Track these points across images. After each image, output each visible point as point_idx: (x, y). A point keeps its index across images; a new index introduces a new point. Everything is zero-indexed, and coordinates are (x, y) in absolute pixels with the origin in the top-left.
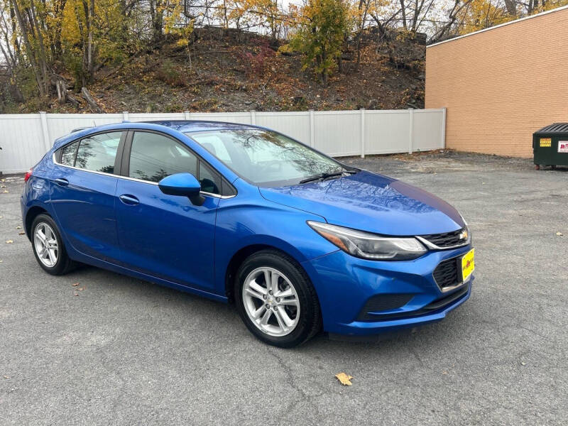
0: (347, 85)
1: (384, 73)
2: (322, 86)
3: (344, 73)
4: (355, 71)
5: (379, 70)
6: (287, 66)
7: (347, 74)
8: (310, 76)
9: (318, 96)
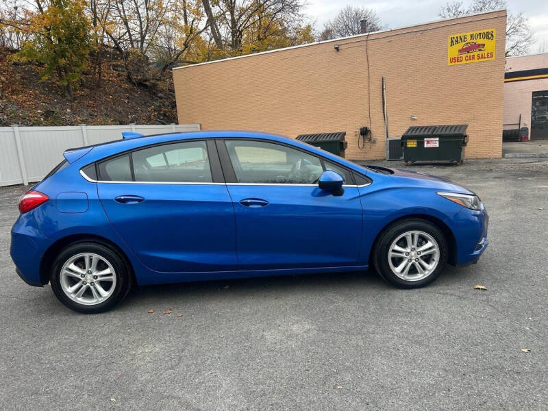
0: (95, 101)
1: (126, 90)
2: (68, 100)
3: (87, 88)
4: (98, 86)
5: (120, 86)
6: (18, 77)
7: (91, 89)
8: (50, 89)
9: (68, 110)
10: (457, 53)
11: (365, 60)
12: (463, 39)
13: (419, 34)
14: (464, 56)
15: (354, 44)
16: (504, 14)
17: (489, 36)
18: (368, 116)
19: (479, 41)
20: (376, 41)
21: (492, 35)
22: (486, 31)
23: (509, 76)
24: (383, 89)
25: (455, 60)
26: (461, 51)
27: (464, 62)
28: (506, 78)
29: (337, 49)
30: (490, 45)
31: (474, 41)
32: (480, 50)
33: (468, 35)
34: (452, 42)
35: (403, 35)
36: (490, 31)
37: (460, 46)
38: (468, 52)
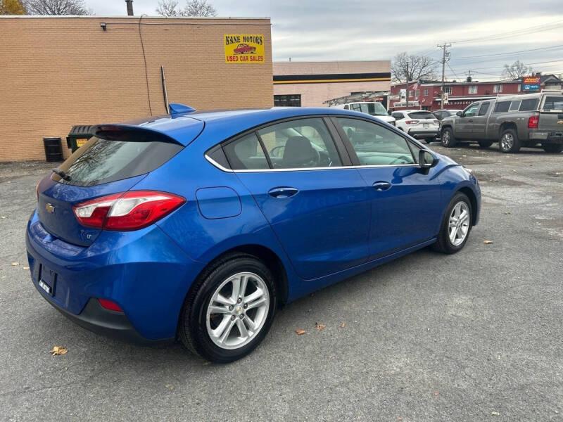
10: (233, 52)
11: (140, 45)
12: (237, 40)
13: (195, 27)
14: (239, 56)
15: (123, 25)
16: (268, 23)
17: (258, 40)
18: (148, 108)
19: (251, 44)
20: (149, 27)
21: (261, 40)
22: (256, 36)
23: (276, 78)
24: (163, 80)
25: (231, 59)
26: (236, 51)
27: (239, 62)
28: (274, 80)
29: (104, 28)
30: (260, 49)
31: (247, 43)
32: (252, 53)
33: (241, 36)
34: (227, 41)
35: (180, 26)
36: (259, 36)
37: (235, 46)
38: (242, 53)
